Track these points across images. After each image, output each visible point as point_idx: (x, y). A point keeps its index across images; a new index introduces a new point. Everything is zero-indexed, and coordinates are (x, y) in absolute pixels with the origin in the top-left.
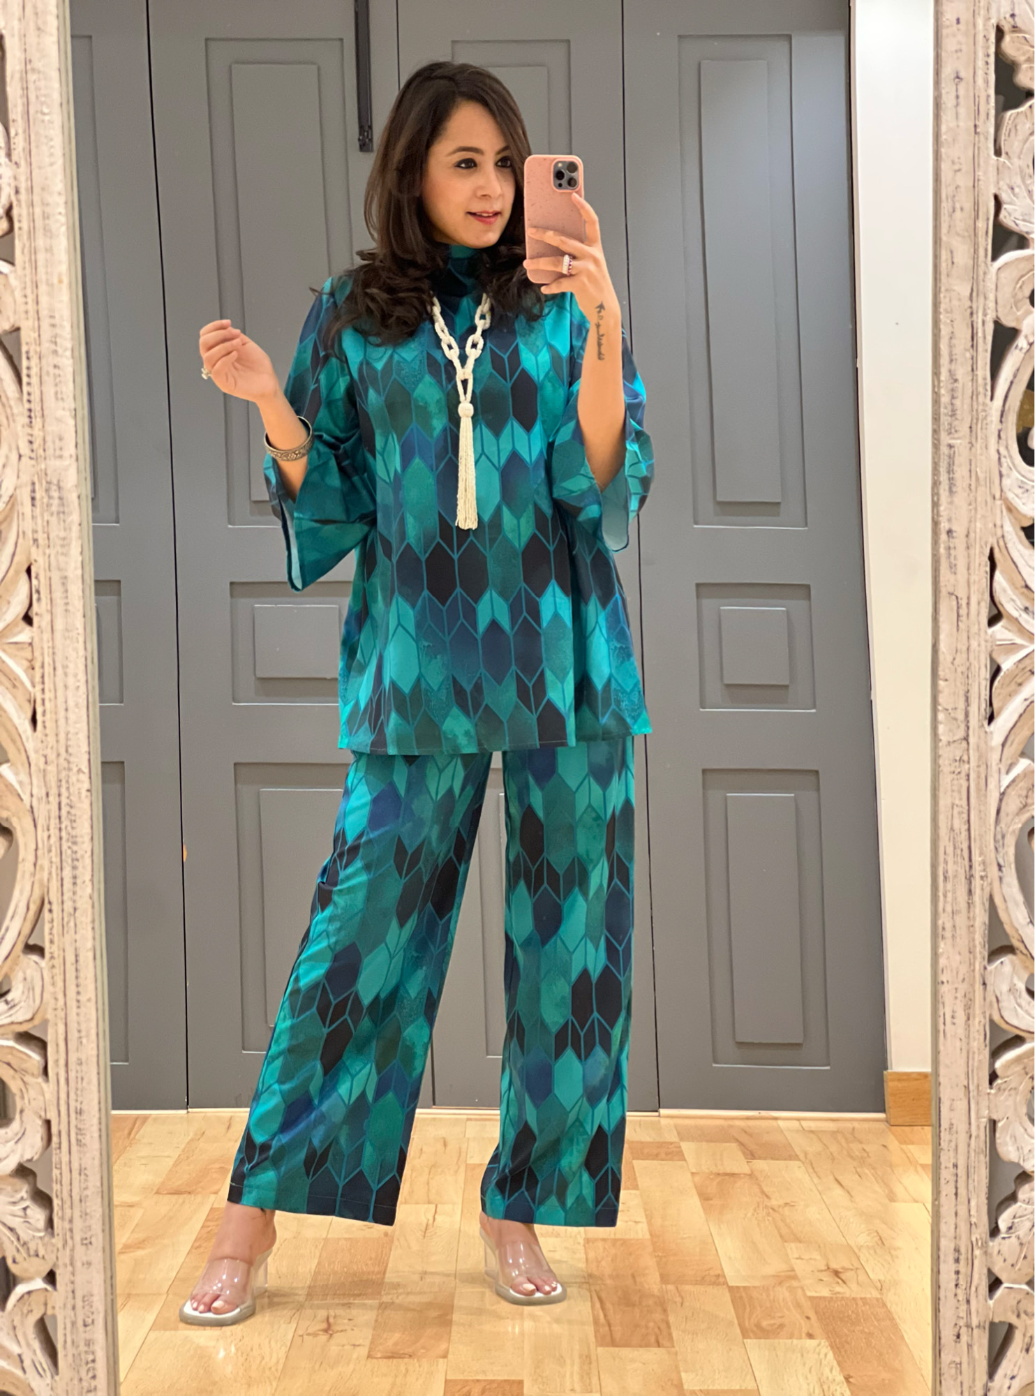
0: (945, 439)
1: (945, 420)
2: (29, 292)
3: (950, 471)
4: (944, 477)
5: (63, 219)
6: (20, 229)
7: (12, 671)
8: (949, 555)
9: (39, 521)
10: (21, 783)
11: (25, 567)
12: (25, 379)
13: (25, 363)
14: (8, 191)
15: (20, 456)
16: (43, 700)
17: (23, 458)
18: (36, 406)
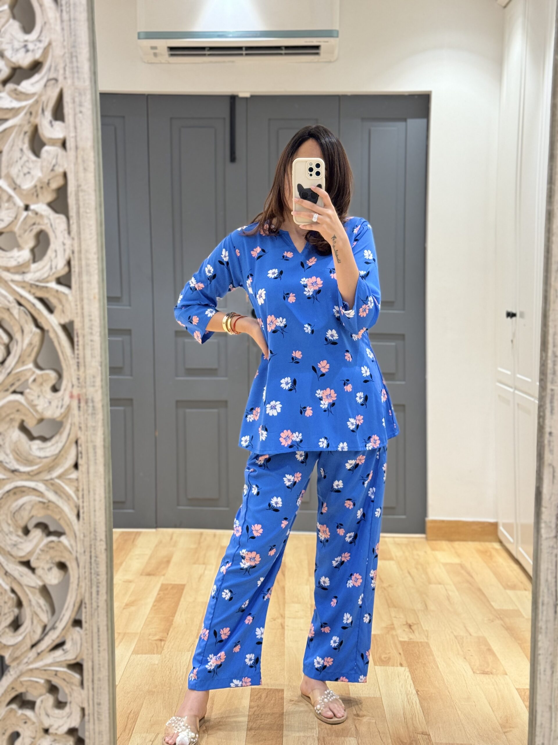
0: (549, 386)
1: (550, 377)
2: (78, 303)
3: (552, 402)
4: (548, 406)
5: (96, 266)
6: (75, 271)
7: (67, 493)
8: (549, 445)
9: (82, 418)
10: (71, 546)
11: (74, 440)
12: (76, 347)
13: (75, 339)
14: (68, 252)
15: (73, 386)
16: (83, 507)
17: (75, 387)
18: (81, 360)
